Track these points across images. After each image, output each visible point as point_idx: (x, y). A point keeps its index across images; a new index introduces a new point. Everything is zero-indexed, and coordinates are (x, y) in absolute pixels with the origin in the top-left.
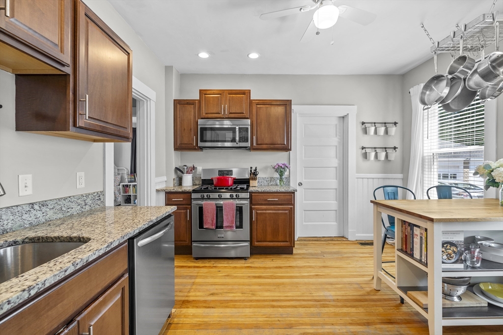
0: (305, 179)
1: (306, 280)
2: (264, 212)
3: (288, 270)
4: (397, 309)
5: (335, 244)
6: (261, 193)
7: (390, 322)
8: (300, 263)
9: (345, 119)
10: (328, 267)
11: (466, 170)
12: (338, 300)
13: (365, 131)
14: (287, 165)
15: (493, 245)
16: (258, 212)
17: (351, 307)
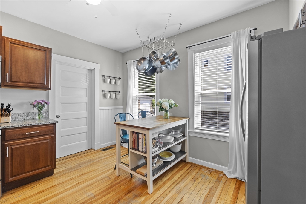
0: (62, 112)
1: (70, 192)
2: (22, 145)
3: (52, 190)
4: (131, 182)
5: (86, 156)
6: (18, 128)
7: (129, 192)
8: (62, 180)
9: (92, 71)
10: (85, 174)
11: (139, 104)
12: (97, 195)
13: (105, 81)
14: (46, 101)
15: (163, 135)
16: (13, 147)
17: (107, 194)
